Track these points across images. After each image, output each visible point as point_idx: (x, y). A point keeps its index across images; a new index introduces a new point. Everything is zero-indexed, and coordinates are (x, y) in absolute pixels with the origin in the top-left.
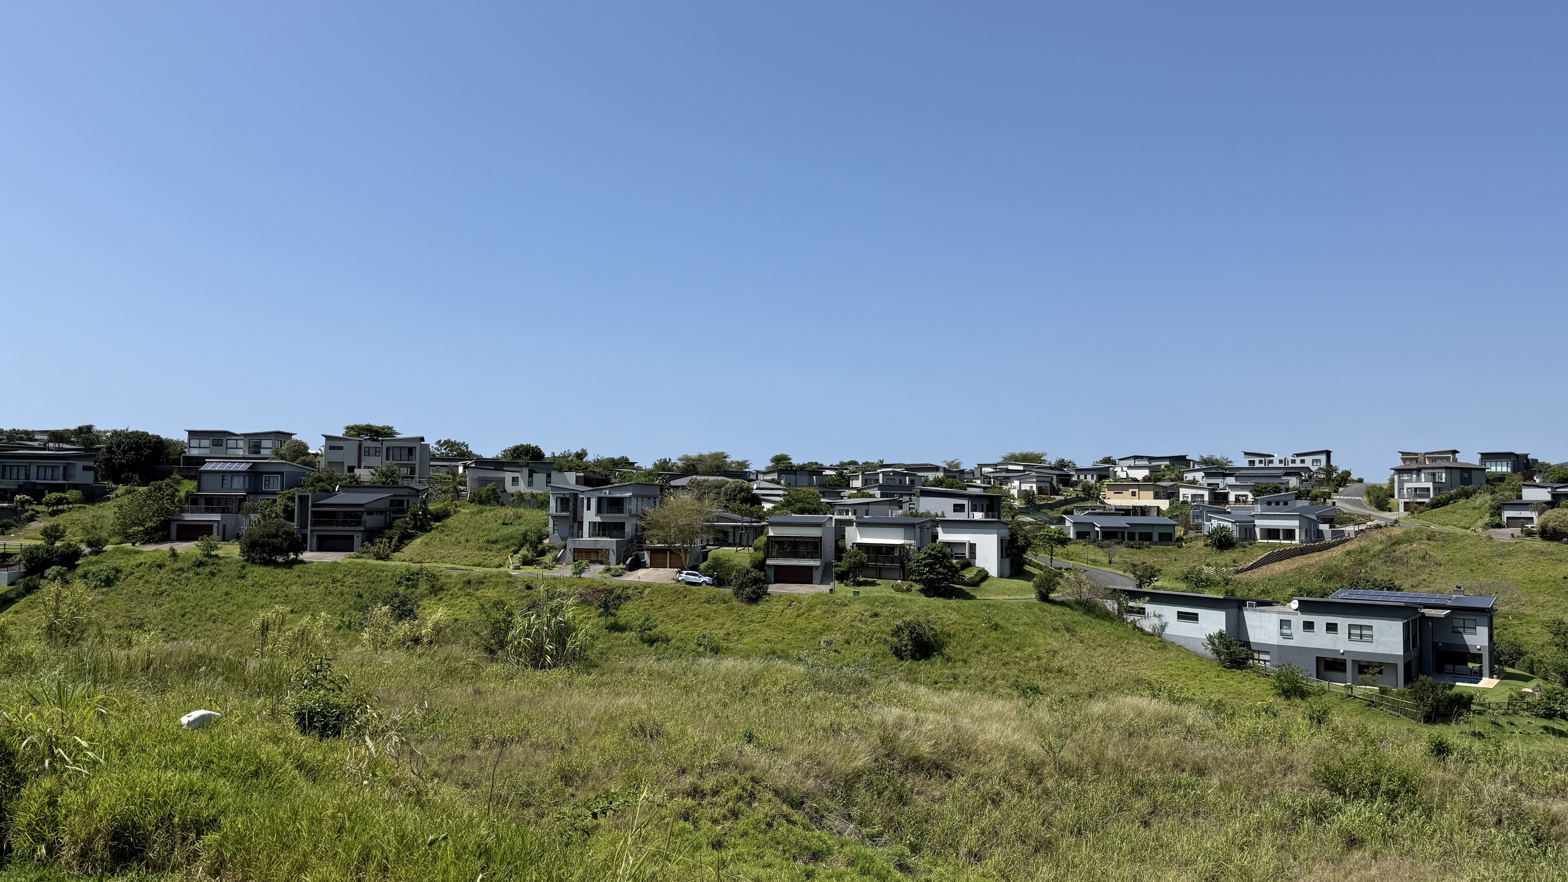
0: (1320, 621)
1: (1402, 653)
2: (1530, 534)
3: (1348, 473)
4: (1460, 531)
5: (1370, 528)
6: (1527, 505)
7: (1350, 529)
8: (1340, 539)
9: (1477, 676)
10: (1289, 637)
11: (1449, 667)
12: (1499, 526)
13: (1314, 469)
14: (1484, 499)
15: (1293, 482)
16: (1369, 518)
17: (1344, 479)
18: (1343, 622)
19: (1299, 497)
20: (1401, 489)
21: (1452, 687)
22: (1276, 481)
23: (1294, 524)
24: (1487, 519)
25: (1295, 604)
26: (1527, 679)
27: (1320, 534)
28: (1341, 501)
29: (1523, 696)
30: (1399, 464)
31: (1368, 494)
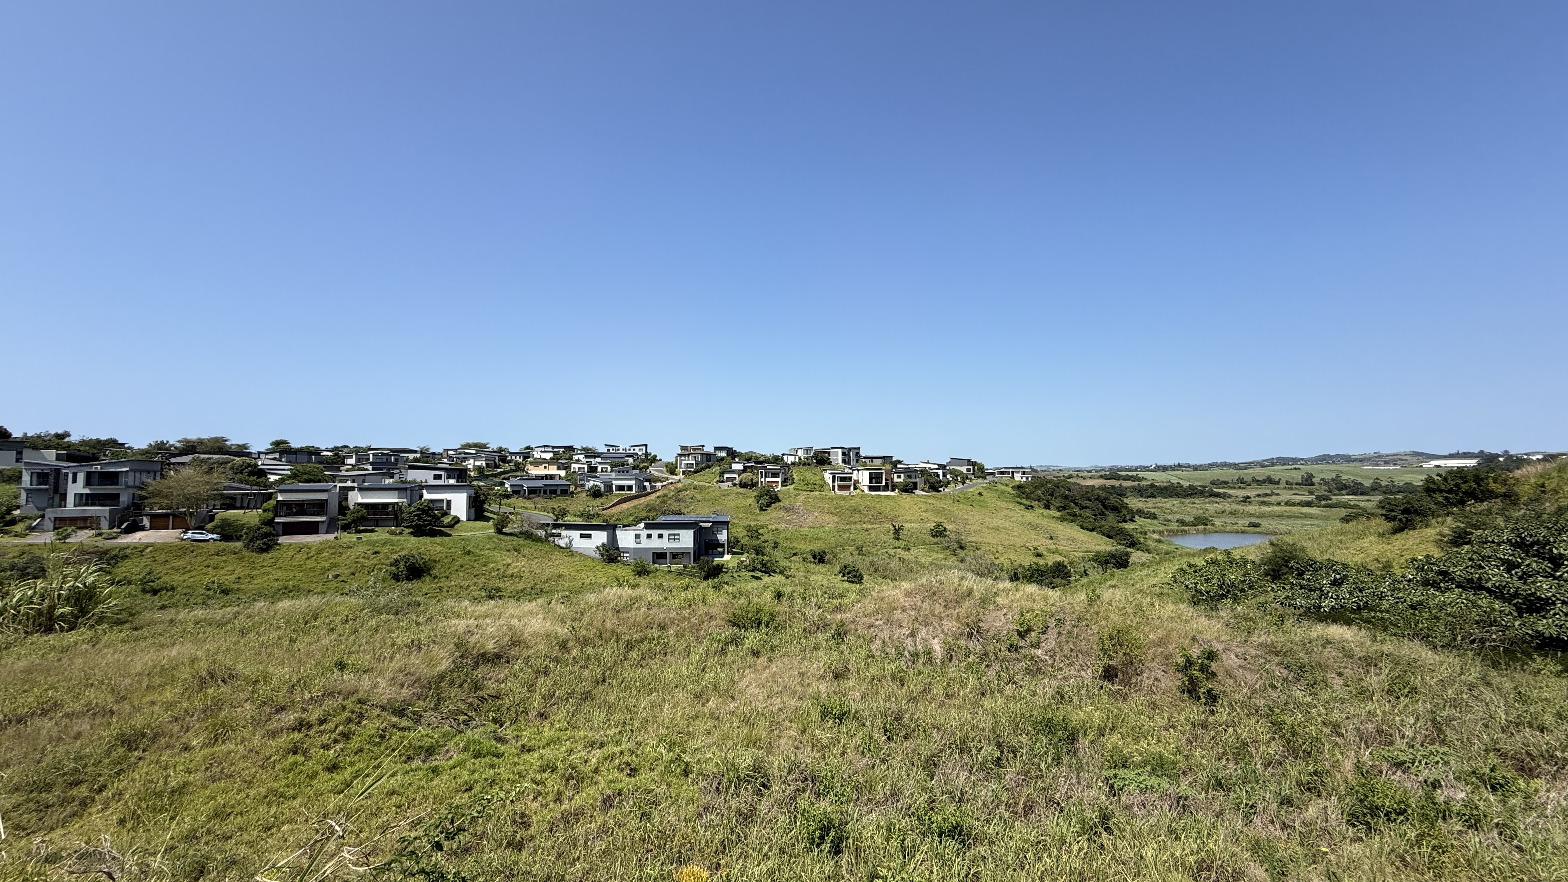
0: (655, 533)
1: (692, 546)
2: (735, 485)
3: (656, 456)
4: (707, 485)
5: (668, 484)
6: (734, 472)
7: (659, 485)
8: (654, 490)
9: (722, 555)
10: (639, 542)
11: (710, 551)
12: (723, 482)
13: (640, 454)
14: (716, 469)
15: (630, 460)
16: (667, 479)
17: (654, 459)
18: (666, 533)
19: (634, 468)
20: (681, 464)
21: (713, 561)
22: (622, 460)
23: (632, 483)
24: (718, 478)
25: (642, 525)
26: (742, 554)
27: (645, 487)
28: (653, 470)
29: (742, 562)
30: (680, 452)
31: (667, 467)
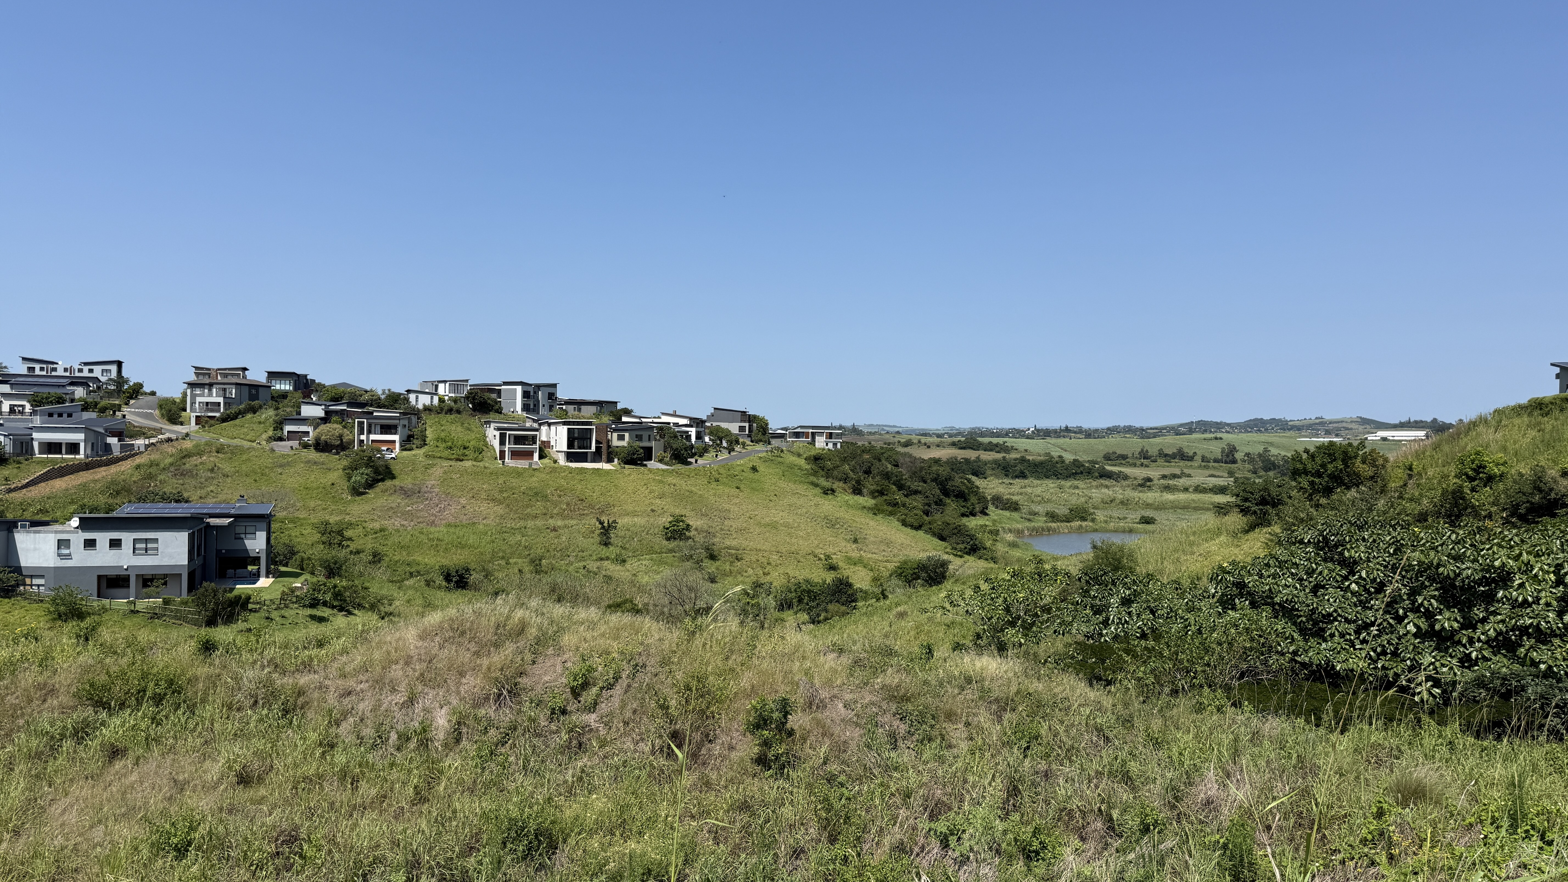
0: (103, 538)
1: (186, 563)
2: (306, 446)
3: (140, 386)
4: (247, 444)
5: (161, 442)
6: (304, 421)
7: (140, 442)
8: (129, 453)
9: (255, 577)
10: (68, 557)
11: (230, 572)
12: (281, 439)
13: (103, 379)
14: (268, 414)
15: (80, 392)
16: (160, 431)
17: (136, 391)
18: (127, 537)
19: (86, 407)
20: (193, 403)
21: (232, 590)
22: (59, 391)
23: (79, 437)
24: (270, 433)
25: (75, 522)
26: (296, 575)
27: (108, 448)
28: (132, 414)
29: (293, 590)
30: (192, 378)
31: (161, 407)
